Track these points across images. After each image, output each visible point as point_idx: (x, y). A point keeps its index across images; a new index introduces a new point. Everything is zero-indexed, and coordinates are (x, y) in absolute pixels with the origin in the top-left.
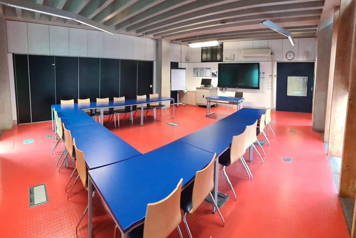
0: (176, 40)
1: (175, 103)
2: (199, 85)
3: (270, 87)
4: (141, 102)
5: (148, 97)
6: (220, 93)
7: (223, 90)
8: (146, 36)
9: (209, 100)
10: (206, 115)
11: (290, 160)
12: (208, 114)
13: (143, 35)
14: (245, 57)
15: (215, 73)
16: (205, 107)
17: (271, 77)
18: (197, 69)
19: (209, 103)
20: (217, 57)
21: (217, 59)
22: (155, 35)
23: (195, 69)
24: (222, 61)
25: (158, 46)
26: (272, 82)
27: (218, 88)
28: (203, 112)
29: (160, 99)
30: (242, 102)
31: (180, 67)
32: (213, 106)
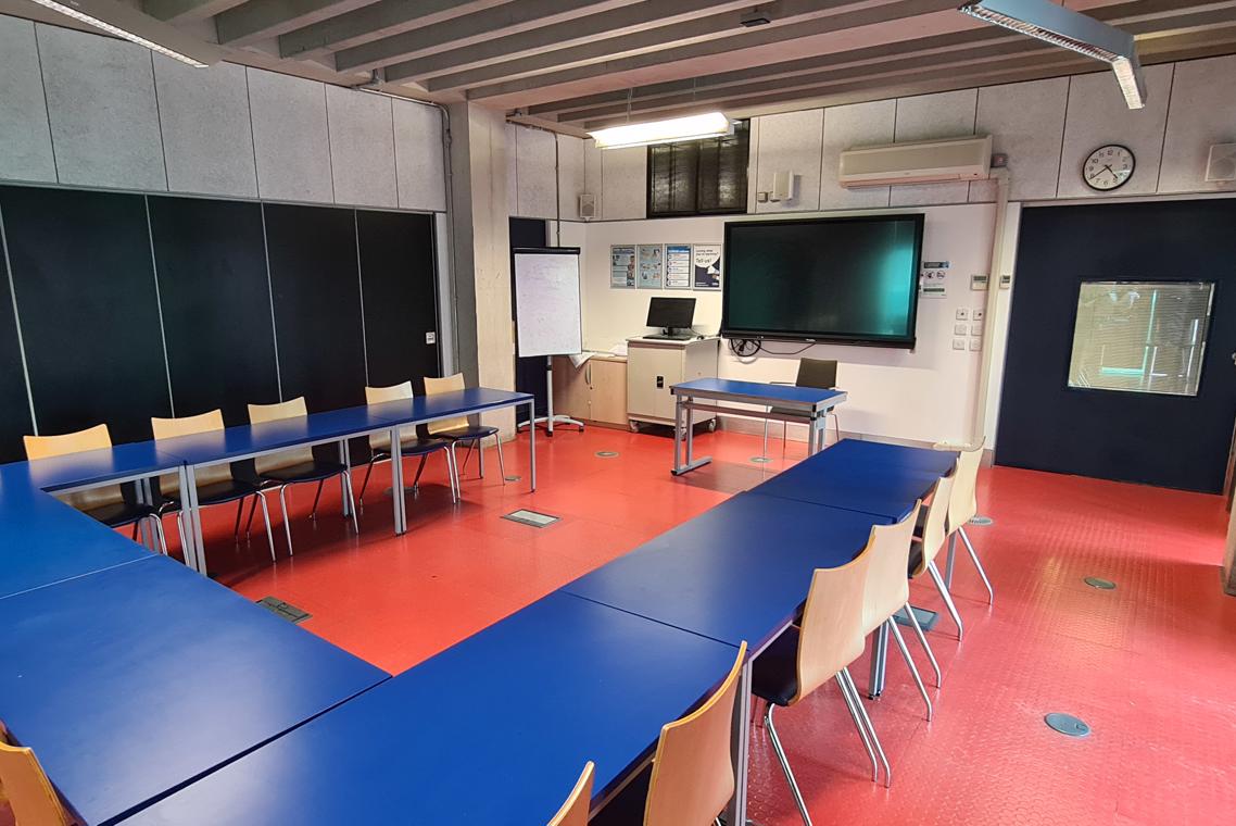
0: (533, 110)
1: (538, 415)
2: (642, 330)
3: (969, 340)
4: (391, 420)
5: (419, 391)
6: (734, 368)
7: (746, 351)
8: (391, 85)
9: (685, 398)
10: (674, 473)
11: (1081, 728)
12: (683, 467)
13: (373, 81)
14: (852, 186)
15: (712, 270)
16: (664, 431)
17: (982, 285)
18: (629, 249)
19: (684, 412)
20: (717, 192)
21: (717, 199)
22: (432, 85)
23: (618, 252)
24: (744, 211)
25: (450, 138)
26: (983, 315)
27: (725, 342)
28: (662, 459)
29: (471, 399)
30: (832, 408)
31: (553, 244)
32: (701, 429)
